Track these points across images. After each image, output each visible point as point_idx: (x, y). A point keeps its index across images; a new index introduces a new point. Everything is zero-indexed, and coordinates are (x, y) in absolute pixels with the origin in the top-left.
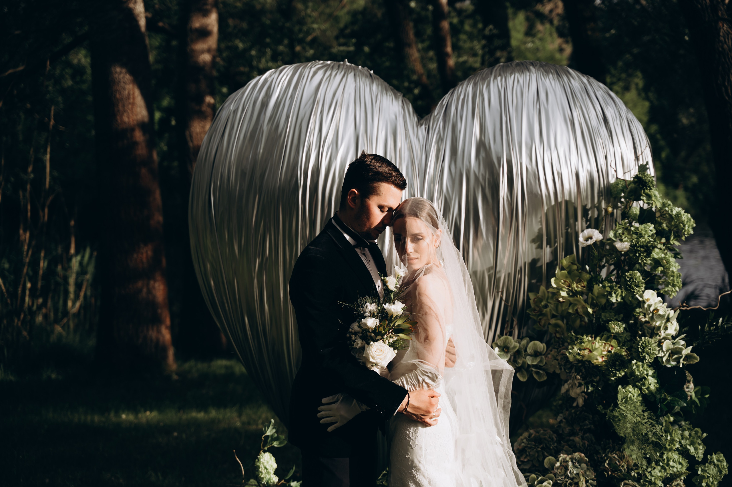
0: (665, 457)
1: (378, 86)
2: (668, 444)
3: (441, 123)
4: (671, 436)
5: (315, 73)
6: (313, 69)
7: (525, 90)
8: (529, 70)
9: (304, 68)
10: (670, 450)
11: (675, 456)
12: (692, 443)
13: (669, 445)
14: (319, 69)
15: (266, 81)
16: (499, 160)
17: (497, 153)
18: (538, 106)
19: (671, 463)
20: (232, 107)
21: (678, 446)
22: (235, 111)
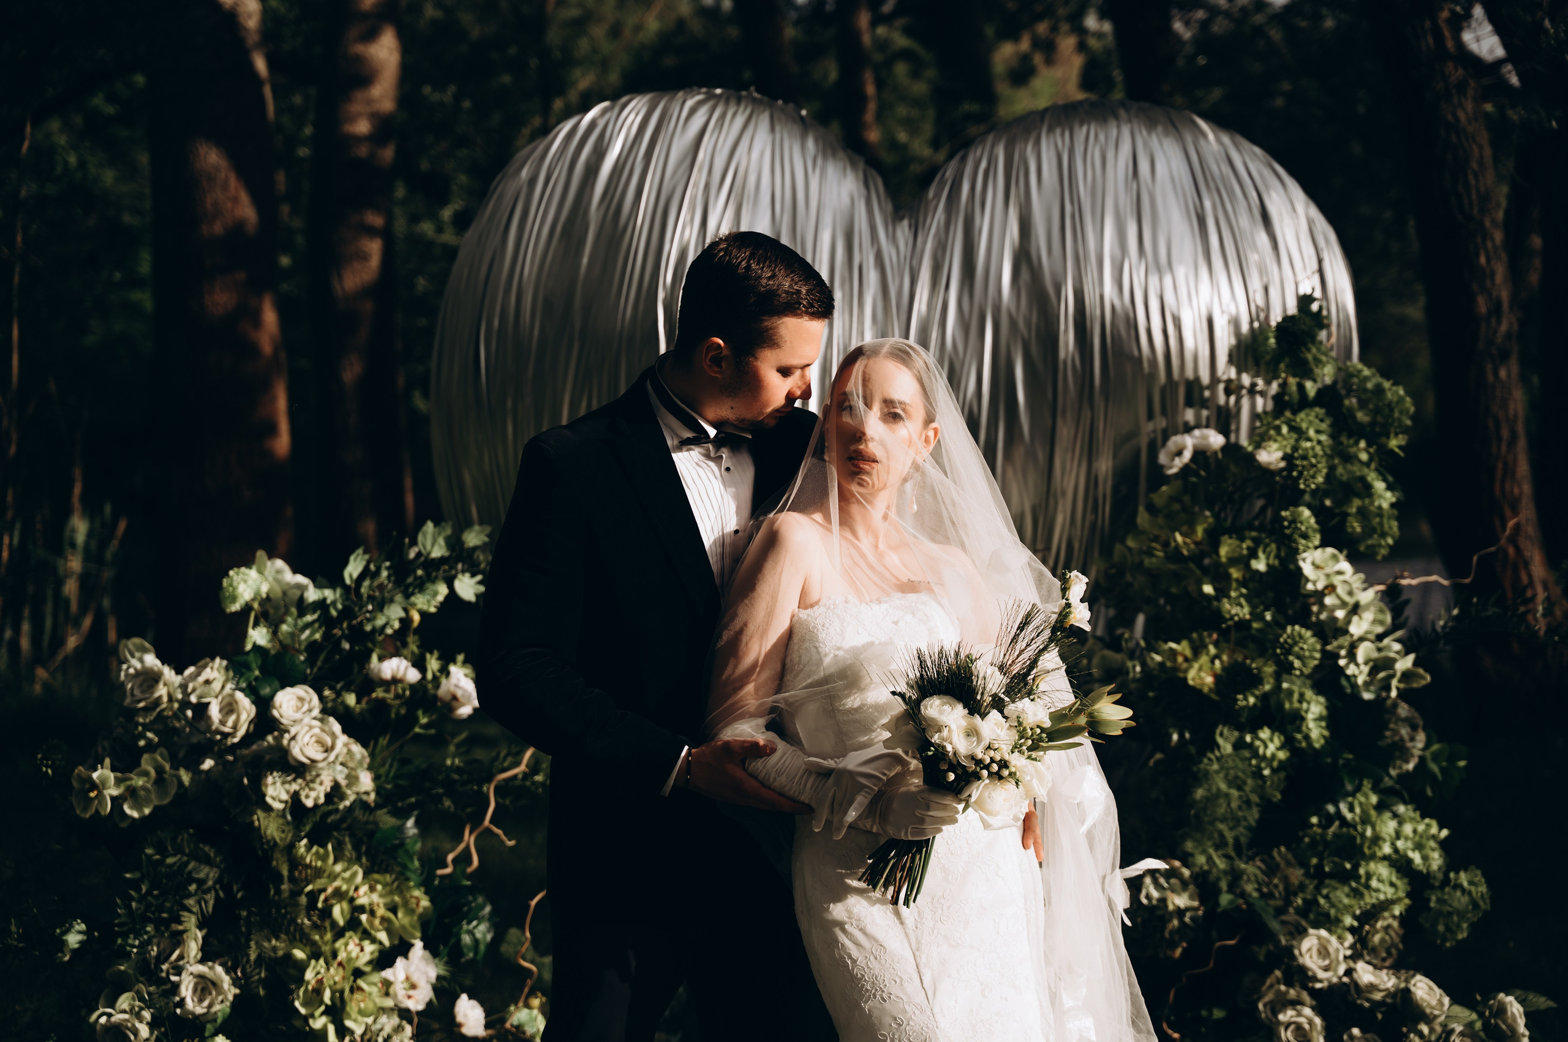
0: (1362, 871)
1: (816, 141)
2: (1367, 845)
3: (940, 214)
4: (1374, 829)
5: (693, 111)
6: (690, 103)
7: (1110, 155)
8: (1117, 117)
9: (671, 100)
10: (1373, 857)
11: (1383, 870)
12: (1419, 847)
13: (1369, 848)
14: (700, 103)
15: (593, 124)
16: (1058, 287)
17: (1054, 276)
18: (1135, 186)
19: (1374, 883)
20: (525, 173)
21: (1387, 849)
22: (532, 181)
